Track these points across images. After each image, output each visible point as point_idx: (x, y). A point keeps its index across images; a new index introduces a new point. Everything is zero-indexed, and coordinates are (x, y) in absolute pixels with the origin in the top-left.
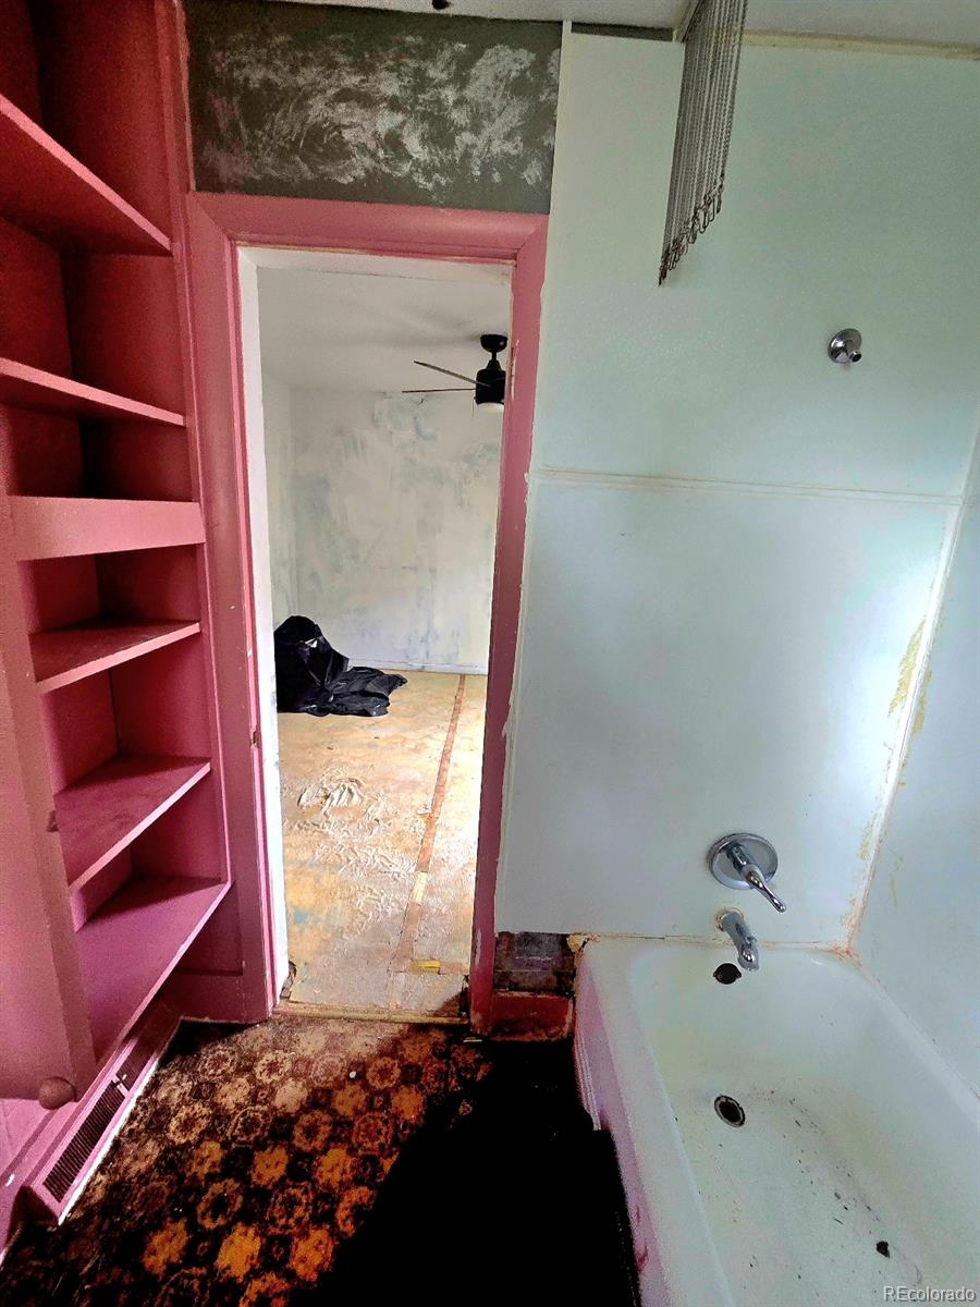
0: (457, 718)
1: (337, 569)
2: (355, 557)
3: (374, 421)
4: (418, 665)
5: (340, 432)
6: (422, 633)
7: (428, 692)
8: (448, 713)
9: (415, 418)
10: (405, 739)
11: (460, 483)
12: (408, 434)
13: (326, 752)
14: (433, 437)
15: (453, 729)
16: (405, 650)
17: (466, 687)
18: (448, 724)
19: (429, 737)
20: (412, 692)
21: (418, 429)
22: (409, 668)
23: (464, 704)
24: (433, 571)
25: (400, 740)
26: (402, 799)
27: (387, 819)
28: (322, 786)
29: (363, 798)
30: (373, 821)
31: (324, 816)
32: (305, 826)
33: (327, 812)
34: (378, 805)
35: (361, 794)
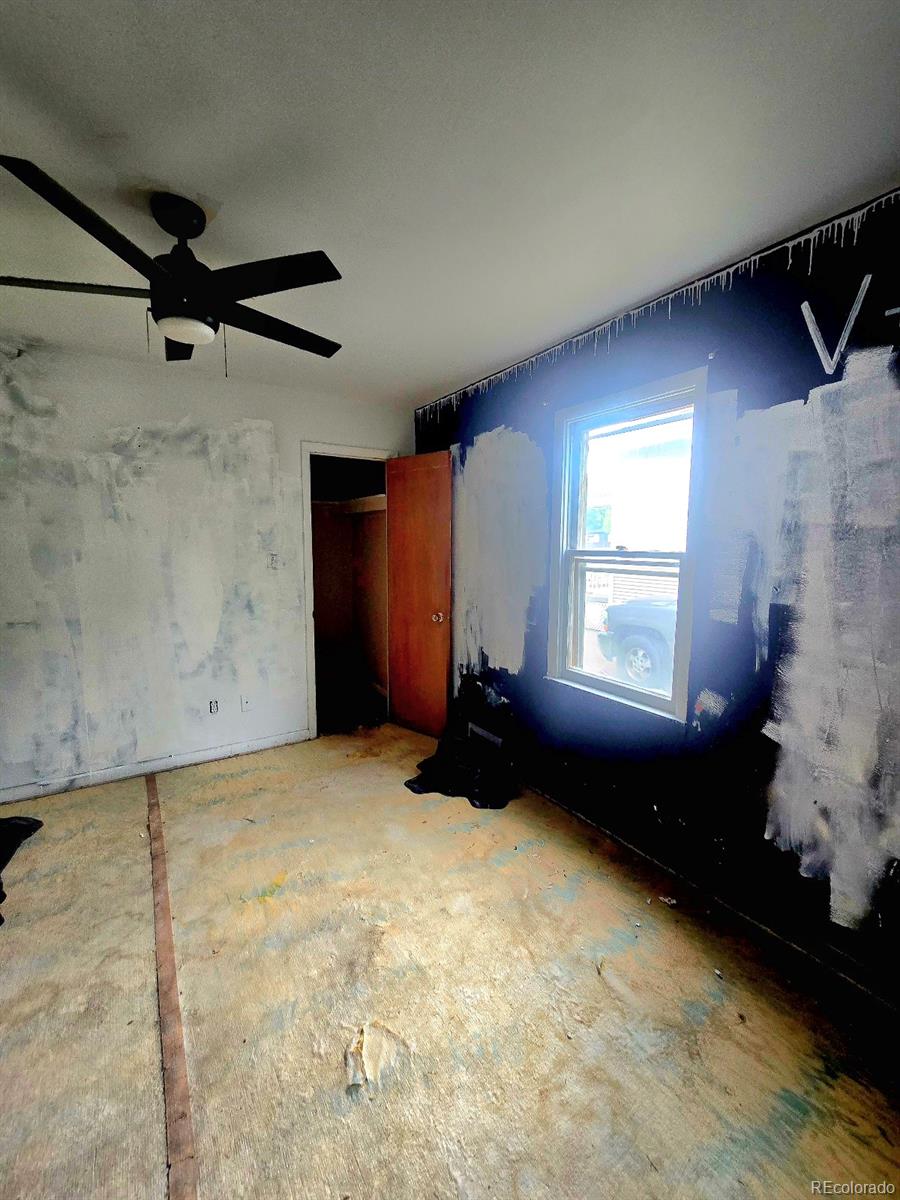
0: (164, 876)
4: (60, 780)
6: (62, 727)
7: (91, 833)
8: (142, 871)
9: (9, 380)
10: (57, 991)
11: (109, 486)
14: (50, 412)
15: (161, 912)
16: (30, 764)
17: (161, 800)
18: (147, 899)
19: (114, 954)
20: (56, 841)
21: (16, 398)
22: (41, 791)
23: (168, 835)
24: (73, 624)
25: (43, 999)
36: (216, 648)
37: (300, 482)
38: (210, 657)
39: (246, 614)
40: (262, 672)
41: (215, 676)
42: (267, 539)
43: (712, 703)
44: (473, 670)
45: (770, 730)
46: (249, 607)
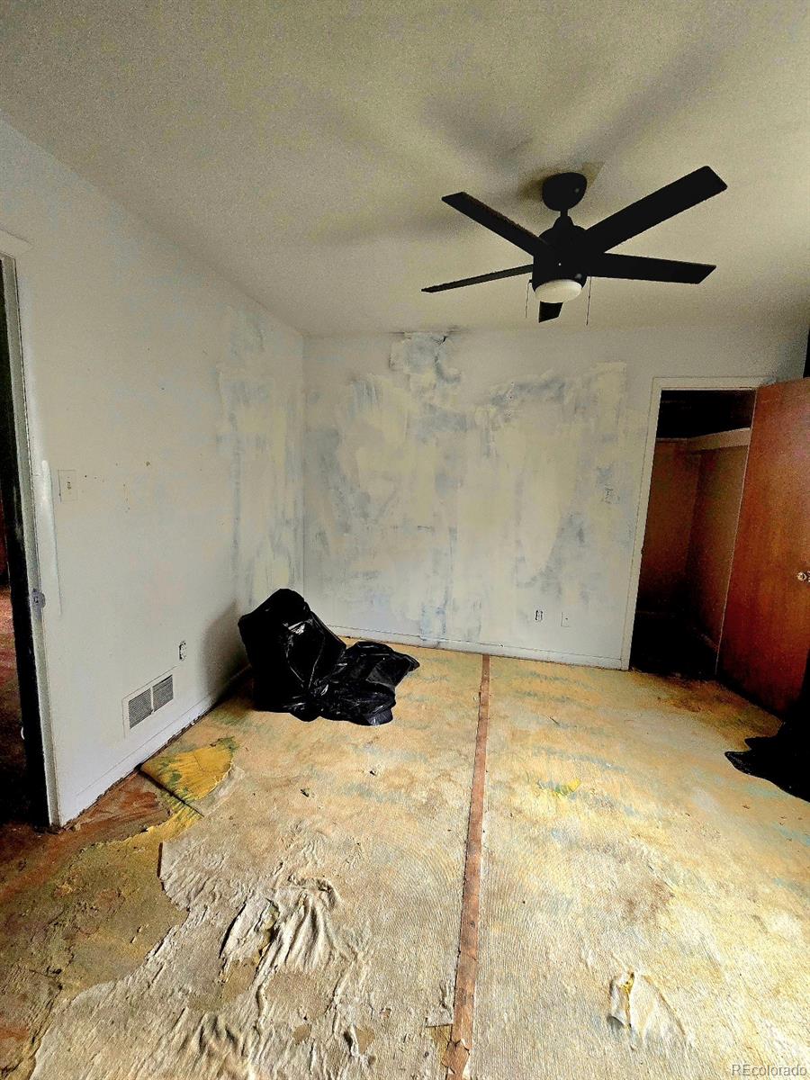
0: (485, 736)
1: (347, 528)
2: (365, 515)
3: (390, 365)
4: (432, 641)
5: (353, 379)
6: (438, 603)
7: (445, 683)
8: (471, 725)
9: (436, 359)
10: (412, 780)
11: (487, 429)
12: (429, 376)
13: (297, 800)
14: (457, 379)
15: (479, 763)
16: (418, 623)
17: (491, 677)
18: (472, 747)
21: (439, 372)
22: (421, 643)
23: (492, 706)
24: (453, 531)
25: (405, 781)
26: (400, 958)
27: (368, 1036)
28: (273, 896)
29: (332, 947)
30: (341, 1040)
31: (254, 1005)
32: (211, 1041)
33: (262, 991)
34: (357, 974)
35: (331, 930)
36: (547, 567)
38: (541, 574)
39: (577, 541)
40: (584, 596)
41: (544, 590)
42: (605, 474)
46: (580, 535)
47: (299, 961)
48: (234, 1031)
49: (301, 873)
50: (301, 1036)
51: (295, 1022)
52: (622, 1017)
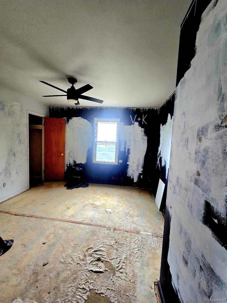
13: (49, 266)
26: (103, 235)
27: (115, 240)
28: (88, 263)
29: (101, 247)
30: (116, 243)
31: (113, 260)
32: (120, 266)
33: (111, 259)
34: (106, 242)
35: (98, 248)
36: (5, 167)
37: (26, 121)
38: (4, 170)
39: (13, 157)
40: (17, 173)
41: (5, 175)
42: (19, 135)
43: (121, 161)
44: (71, 165)
45: (128, 163)
46: (14, 155)
47: (104, 253)
48: (118, 262)
49: (82, 257)
50: (117, 250)
51: (115, 251)
52: (110, 212)
